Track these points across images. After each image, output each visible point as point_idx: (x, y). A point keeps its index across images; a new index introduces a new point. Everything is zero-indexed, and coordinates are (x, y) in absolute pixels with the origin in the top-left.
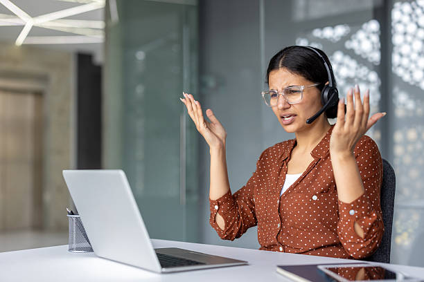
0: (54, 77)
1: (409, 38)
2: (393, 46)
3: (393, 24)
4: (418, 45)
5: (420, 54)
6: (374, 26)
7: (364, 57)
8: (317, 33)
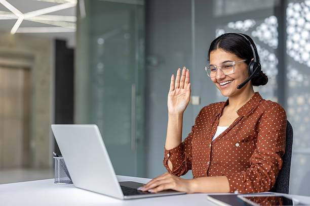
0: (38, 56)
1: (299, 29)
2: (287, 35)
3: (287, 19)
4: (305, 34)
5: (307, 41)
6: (273, 20)
7: (266, 43)
8: (231, 25)
